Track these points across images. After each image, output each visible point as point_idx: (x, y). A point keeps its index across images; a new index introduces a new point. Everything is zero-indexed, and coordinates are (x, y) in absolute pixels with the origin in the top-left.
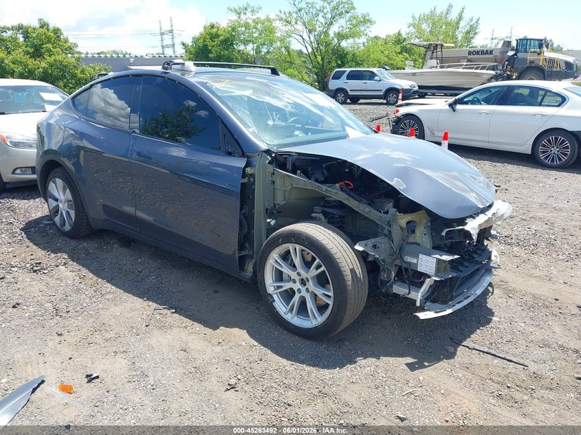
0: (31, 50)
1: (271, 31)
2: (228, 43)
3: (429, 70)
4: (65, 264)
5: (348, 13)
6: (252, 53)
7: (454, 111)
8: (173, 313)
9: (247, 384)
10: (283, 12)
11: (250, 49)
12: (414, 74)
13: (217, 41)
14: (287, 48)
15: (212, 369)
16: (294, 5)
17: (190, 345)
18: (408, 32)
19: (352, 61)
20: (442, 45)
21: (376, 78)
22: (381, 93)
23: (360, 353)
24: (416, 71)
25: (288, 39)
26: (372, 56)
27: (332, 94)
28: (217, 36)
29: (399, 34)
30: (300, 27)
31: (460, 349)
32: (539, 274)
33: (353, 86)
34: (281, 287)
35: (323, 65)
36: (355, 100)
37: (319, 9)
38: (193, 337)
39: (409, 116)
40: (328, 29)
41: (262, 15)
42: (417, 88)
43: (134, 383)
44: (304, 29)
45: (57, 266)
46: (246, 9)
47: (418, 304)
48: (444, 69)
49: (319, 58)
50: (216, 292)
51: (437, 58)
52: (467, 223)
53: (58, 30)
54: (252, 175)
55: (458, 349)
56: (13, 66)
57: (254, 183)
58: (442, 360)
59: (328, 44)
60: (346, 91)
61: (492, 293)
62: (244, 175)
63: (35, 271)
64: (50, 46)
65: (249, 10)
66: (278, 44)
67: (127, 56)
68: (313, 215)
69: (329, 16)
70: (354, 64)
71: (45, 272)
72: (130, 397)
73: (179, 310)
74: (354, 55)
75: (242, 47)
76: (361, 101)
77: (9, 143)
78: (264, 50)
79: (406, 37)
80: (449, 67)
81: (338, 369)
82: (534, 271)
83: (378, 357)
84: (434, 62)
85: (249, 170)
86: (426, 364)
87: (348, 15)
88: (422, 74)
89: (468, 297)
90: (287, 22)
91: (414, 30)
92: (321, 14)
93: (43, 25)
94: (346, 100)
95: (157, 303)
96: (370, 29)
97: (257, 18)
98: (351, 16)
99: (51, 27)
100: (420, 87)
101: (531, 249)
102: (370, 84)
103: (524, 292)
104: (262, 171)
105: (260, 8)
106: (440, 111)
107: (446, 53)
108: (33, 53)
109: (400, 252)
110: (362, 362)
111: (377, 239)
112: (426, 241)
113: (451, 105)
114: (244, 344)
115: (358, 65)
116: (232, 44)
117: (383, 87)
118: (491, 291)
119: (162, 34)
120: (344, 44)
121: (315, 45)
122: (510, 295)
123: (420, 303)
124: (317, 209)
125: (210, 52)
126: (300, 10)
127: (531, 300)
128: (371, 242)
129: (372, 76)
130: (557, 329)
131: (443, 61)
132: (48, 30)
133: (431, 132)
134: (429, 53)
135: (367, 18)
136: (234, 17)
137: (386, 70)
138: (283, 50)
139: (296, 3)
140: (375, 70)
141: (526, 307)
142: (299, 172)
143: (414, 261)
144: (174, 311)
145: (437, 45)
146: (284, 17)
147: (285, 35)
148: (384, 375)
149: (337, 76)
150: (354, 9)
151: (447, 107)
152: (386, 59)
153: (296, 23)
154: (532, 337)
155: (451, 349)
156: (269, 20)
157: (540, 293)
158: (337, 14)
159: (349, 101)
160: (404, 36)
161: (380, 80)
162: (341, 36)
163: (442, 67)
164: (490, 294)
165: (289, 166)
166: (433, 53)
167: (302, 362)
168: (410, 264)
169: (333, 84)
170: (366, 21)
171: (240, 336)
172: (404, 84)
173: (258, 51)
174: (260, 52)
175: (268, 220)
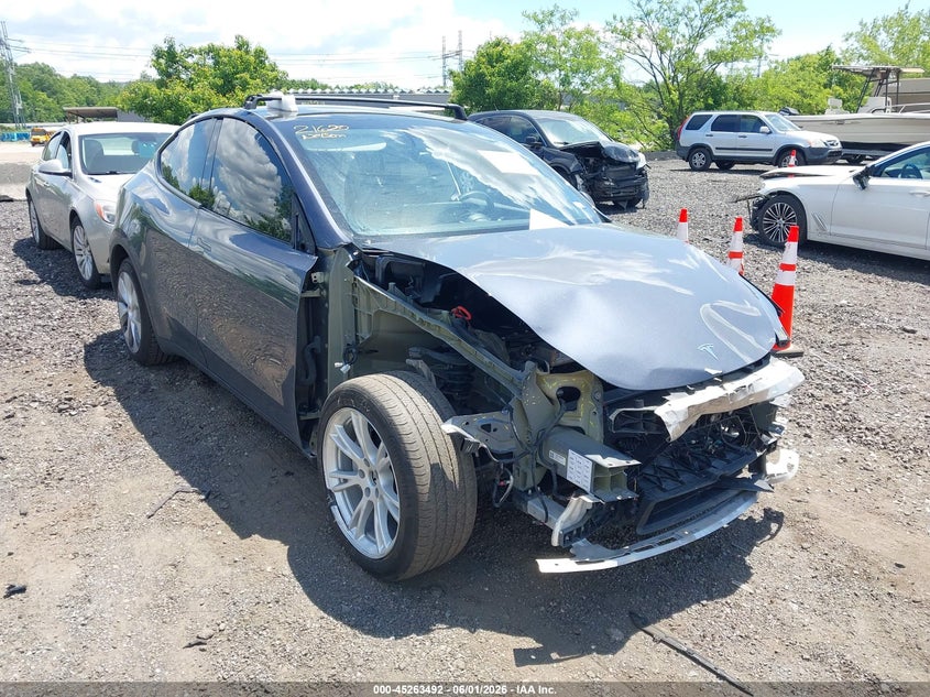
0: (220, 82)
1: (590, 50)
2: (518, 69)
3: (870, 115)
4: (106, 404)
5: (731, 16)
6: (557, 85)
7: (864, 187)
8: (202, 500)
9: (229, 640)
10: (619, 19)
11: (552, 79)
12: (841, 122)
13: (499, 67)
14: (616, 79)
15: (193, 604)
16: (639, 5)
17: (191, 559)
18: (844, 49)
19: (735, 99)
20: (898, 72)
21: (763, 128)
22: (771, 155)
23: (447, 615)
24: (848, 116)
25: (619, 64)
26: (771, 91)
27: (685, 153)
28: (500, 58)
29: (828, 51)
30: (645, 43)
31: (639, 637)
32: (892, 511)
33: (721, 141)
34: (346, 481)
35: (681, 106)
36: (725, 165)
37: (680, 10)
38: (205, 544)
39: (782, 195)
40: (696, 44)
41: (578, 25)
42: (839, 146)
43: (66, 610)
44: (654, 46)
45: (95, 406)
46: (552, 14)
47: (555, 541)
48: (899, 115)
49: (675, 96)
50: (288, 473)
51: (886, 94)
52: (666, 401)
53: (261, 51)
54: (325, 286)
55: (633, 637)
56: (191, 104)
57: (327, 300)
58: (589, 652)
59: (690, 72)
60: (709, 150)
61: (773, 536)
62: (309, 284)
63: (60, 411)
64: (246, 75)
65: (558, 15)
66: (603, 70)
67: (390, 91)
68: (409, 361)
69: (697, 23)
70: (736, 104)
71: (73, 413)
72: (43, 632)
73: (211, 497)
74: (737, 89)
75: (541, 77)
76: (737, 167)
77: (106, 218)
78: (576, 83)
79: (840, 56)
80: (906, 110)
81: (392, 638)
82: (886, 503)
83: (472, 628)
84: (880, 101)
85: (318, 277)
86: (554, 656)
87: (732, 21)
88: (855, 122)
89: (673, 540)
90: (625, 35)
91: (856, 45)
92: (683, 21)
93: (242, 45)
94: (708, 164)
95: (190, 481)
96: (771, 44)
97: (570, 29)
98: (738, 23)
99: (253, 48)
100: (845, 145)
101: (906, 458)
102: (751, 139)
103: (838, 542)
104: (338, 278)
105: (576, 14)
106: (838, 188)
107: (905, 86)
108: (223, 86)
109: (540, 443)
110: (441, 632)
111: (495, 415)
112: (595, 428)
113: (858, 178)
114: (269, 569)
115: (742, 105)
116: (524, 73)
117: (775, 144)
118: (773, 531)
119: (445, 57)
120: (722, 71)
121: (669, 73)
122: (805, 545)
123: (559, 542)
124: (414, 351)
125: (488, 84)
126: (647, 15)
127: (844, 560)
128: (479, 419)
129: (757, 124)
130: (862, 627)
131: (899, 100)
132: (247, 52)
133: (819, 225)
134: (873, 85)
135: (768, 25)
136: (533, 27)
137: (790, 114)
138: (609, 80)
139: (642, 3)
140: (762, 115)
141: (826, 573)
142: (391, 284)
143: (562, 461)
144: (203, 497)
145: (888, 71)
146: (619, 26)
147: (614, 55)
148: (462, 665)
149: (696, 125)
150: (744, 9)
151: (851, 182)
152: (797, 97)
153: (639, 36)
154: (800, 637)
155: (617, 635)
156: (589, 32)
157: (873, 548)
158: (712, 18)
159: (713, 166)
160: (838, 54)
161: (770, 133)
162: (715, 57)
163: (896, 110)
164: (768, 537)
165: (379, 275)
166: (880, 84)
167: (339, 616)
168: (556, 465)
169: (688, 138)
170: (765, 30)
171: (273, 554)
172: (814, 139)
173: (565, 81)
174: (569, 83)
175: (337, 364)
